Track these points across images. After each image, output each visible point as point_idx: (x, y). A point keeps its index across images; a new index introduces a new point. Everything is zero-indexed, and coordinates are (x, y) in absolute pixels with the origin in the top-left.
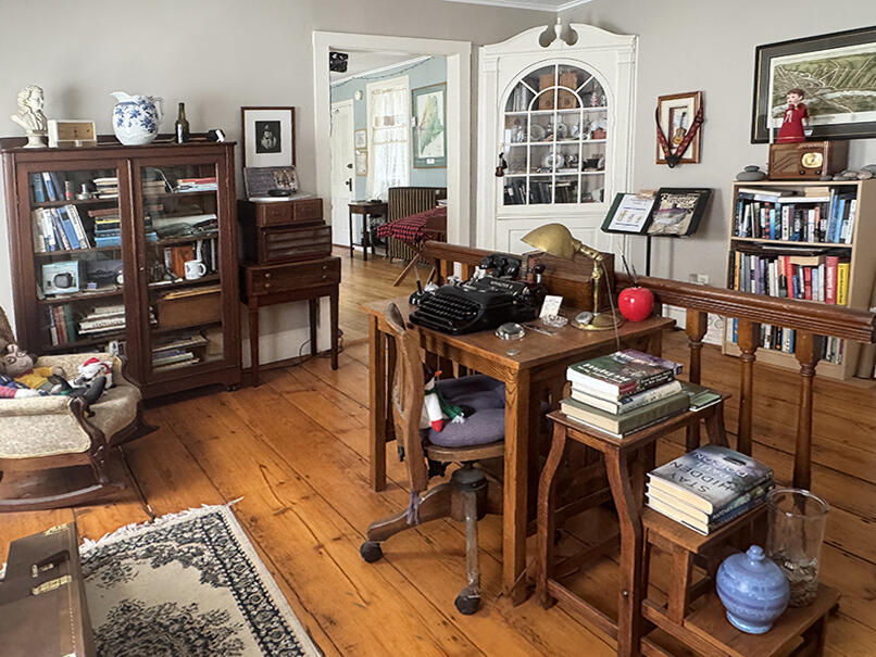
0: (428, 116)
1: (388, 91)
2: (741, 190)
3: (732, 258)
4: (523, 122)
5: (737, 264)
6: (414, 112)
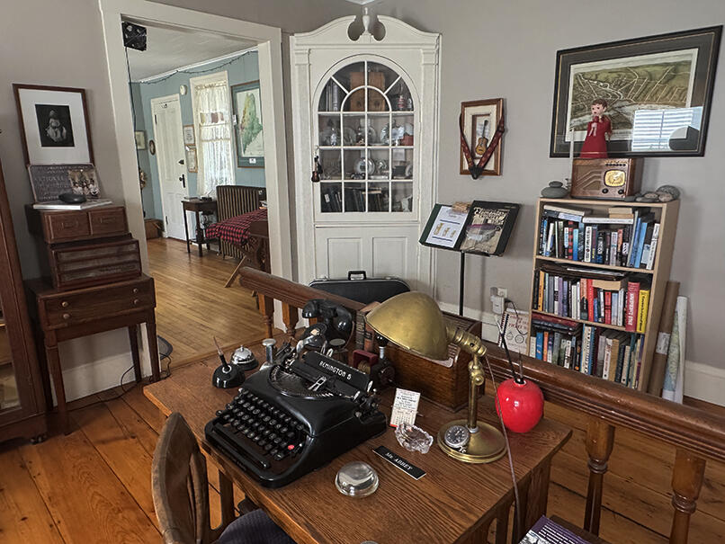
0: (247, 114)
1: (210, 86)
2: (546, 207)
3: (537, 277)
4: (335, 123)
5: (541, 283)
6: (234, 111)
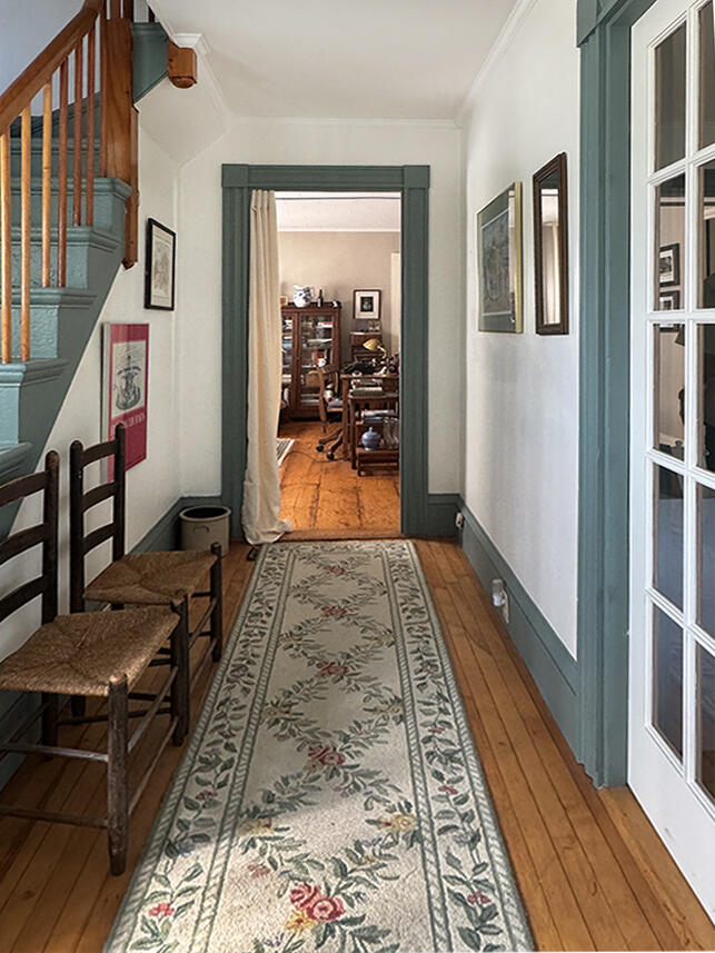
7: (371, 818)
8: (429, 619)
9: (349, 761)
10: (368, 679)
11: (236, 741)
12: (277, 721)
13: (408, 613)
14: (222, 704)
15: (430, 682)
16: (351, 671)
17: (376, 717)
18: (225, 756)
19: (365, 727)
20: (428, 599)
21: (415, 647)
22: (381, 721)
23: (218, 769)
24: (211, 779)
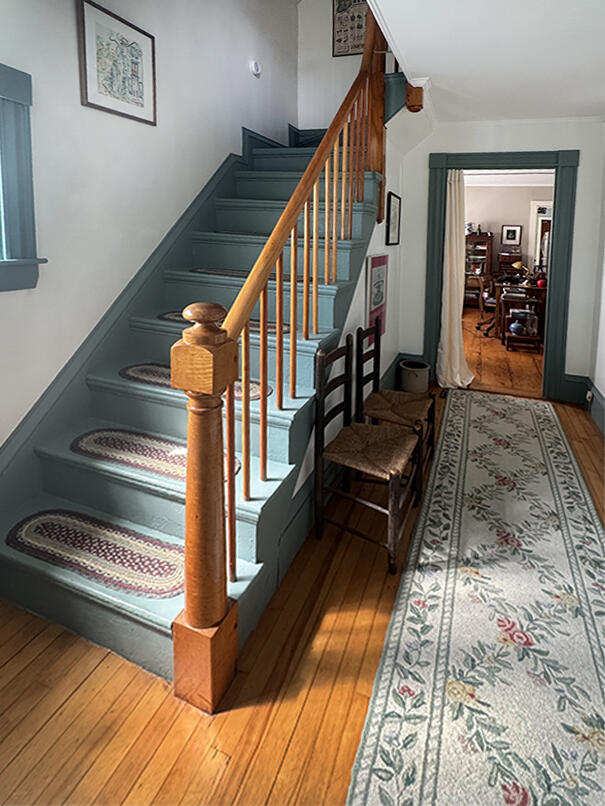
7: (546, 589)
8: (571, 462)
9: (524, 547)
10: (531, 494)
11: (450, 513)
12: (473, 508)
13: (554, 455)
14: (438, 487)
15: (576, 507)
16: (518, 486)
17: (541, 522)
18: (445, 521)
19: (533, 527)
20: (568, 447)
21: (562, 480)
22: (544, 525)
23: (442, 527)
24: (438, 533)
